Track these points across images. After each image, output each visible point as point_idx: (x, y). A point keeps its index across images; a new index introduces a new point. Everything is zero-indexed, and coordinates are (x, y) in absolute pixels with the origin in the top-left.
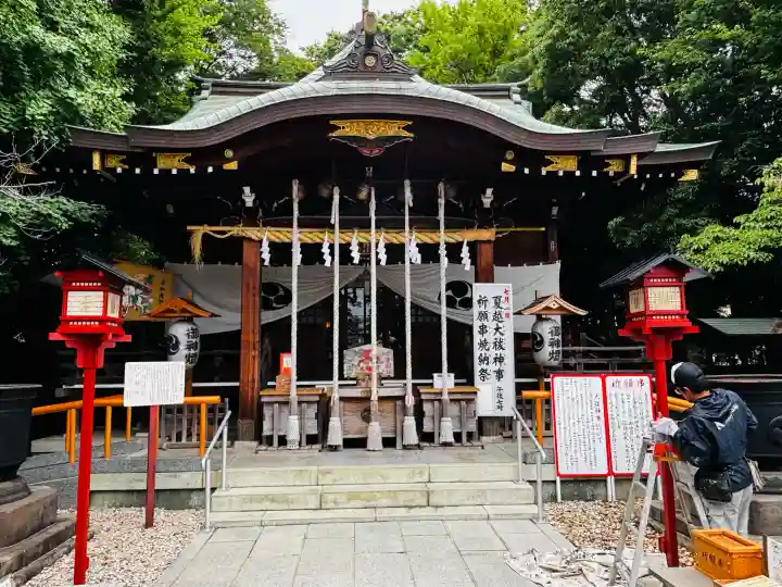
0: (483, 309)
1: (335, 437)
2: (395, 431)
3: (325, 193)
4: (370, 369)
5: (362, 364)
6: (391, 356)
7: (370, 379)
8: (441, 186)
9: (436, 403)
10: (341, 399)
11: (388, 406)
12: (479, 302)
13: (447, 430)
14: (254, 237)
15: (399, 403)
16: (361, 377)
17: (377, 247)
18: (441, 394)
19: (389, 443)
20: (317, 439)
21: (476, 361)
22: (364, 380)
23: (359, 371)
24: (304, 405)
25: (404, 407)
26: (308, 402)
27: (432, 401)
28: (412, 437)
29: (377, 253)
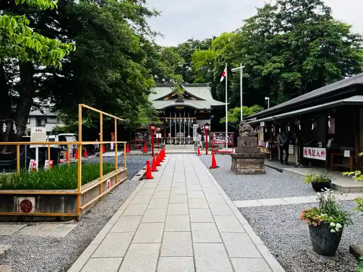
1: (176, 143)
5: (179, 135)
10: (176, 139)
13: (189, 142)
17: (181, 119)
18: (188, 138)
19: (182, 144)
20: (174, 143)
25: (184, 140)
28: (185, 143)
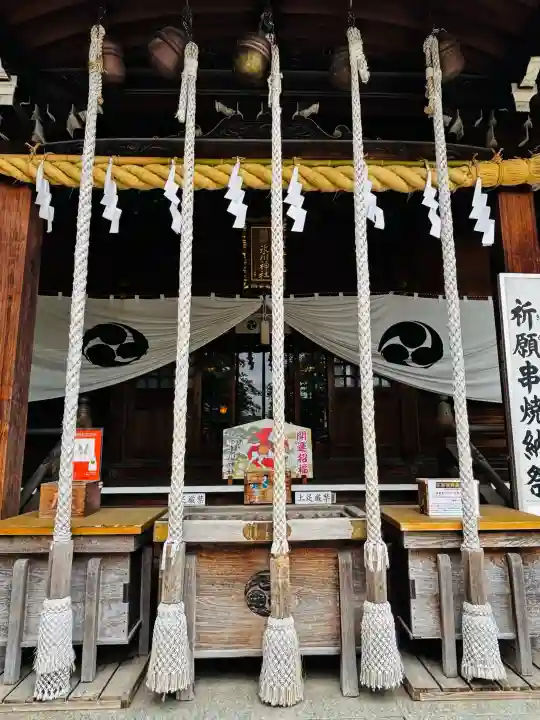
0: (524, 329)
2: (338, 638)
3: (165, 58)
4: (269, 463)
5: (255, 455)
6: (308, 440)
7: (271, 483)
8: (431, 45)
9: (445, 560)
10: (192, 548)
11: (317, 567)
12: (516, 312)
14: (17, 175)
15: (346, 558)
16: (251, 478)
17: (285, 194)
18: (459, 534)
21: (519, 448)
22: (258, 484)
23: (250, 467)
24: (93, 564)
25: (360, 570)
26: (105, 556)
27: (433, 553)
29: (286, 207)
